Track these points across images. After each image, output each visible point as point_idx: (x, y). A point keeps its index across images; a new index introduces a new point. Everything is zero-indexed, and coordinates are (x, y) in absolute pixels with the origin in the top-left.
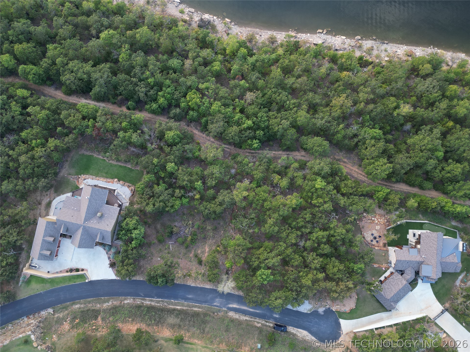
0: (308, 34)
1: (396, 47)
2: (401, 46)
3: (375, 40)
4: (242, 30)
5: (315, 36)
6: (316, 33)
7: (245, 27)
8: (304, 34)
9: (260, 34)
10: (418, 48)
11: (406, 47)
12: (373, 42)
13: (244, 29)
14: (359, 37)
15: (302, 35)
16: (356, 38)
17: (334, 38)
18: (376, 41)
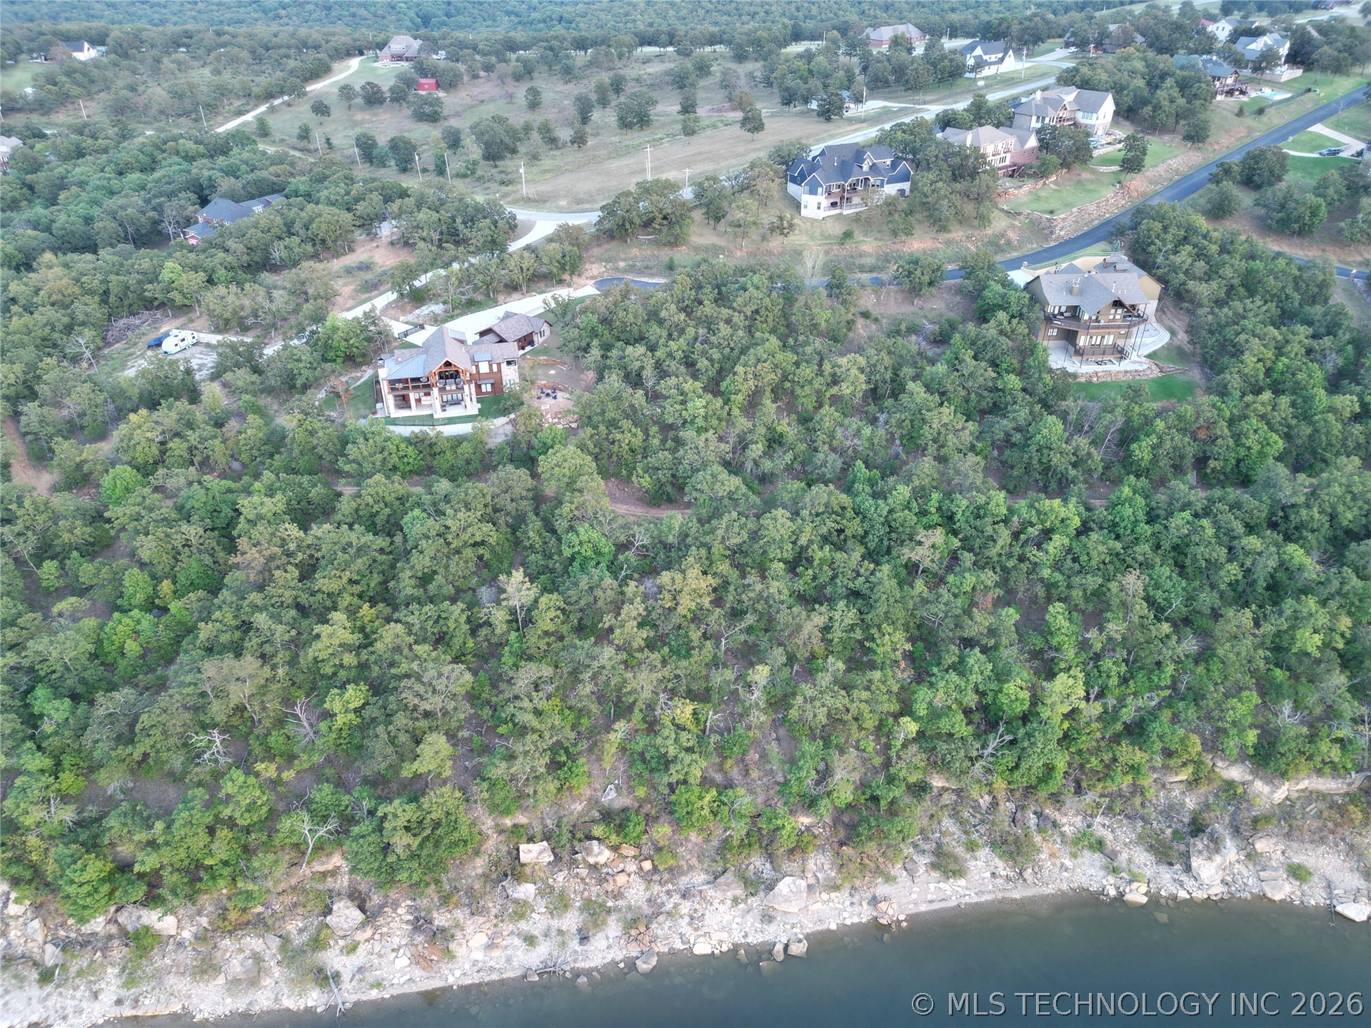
0: (833, 927)
1: (492, 969)
2: (468, 981)
3: (577, 974)
4: (1070, 881)
5: (810, 927)
6: (807, 937)
7: (1063, 893)
8: (848, 922)
9: (999, 881)
10: (396, 991)
11: (451, 980)
12: (582, 965)
13: (1065, 887)
14: (643, 966)
15: (856, 920)
16: (654, 961)
17: (738, 938)
18: (572, 970)
